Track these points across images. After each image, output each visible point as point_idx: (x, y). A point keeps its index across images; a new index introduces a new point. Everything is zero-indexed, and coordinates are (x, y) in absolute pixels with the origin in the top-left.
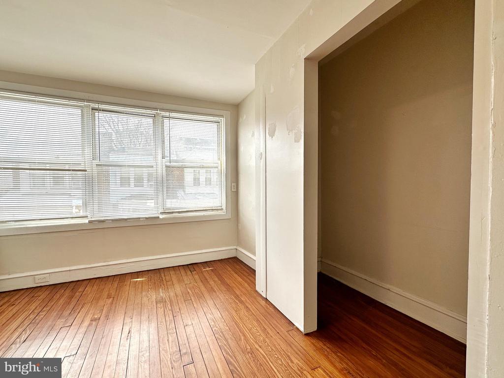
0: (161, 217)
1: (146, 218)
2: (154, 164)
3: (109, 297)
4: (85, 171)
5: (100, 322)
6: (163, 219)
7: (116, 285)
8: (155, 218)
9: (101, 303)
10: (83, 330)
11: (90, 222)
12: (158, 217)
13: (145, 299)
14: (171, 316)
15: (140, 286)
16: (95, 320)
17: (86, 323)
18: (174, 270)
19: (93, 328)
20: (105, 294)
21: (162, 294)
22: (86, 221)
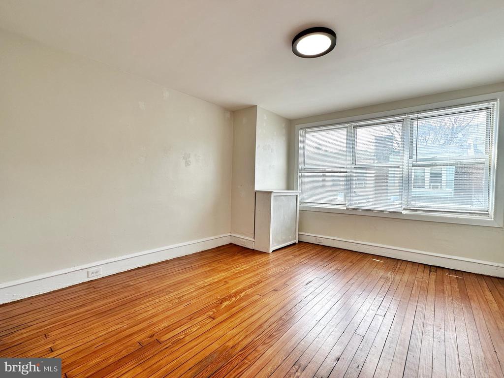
0: (404, 212)
1: (389, 212)
2: (400, 164)
3: (351, 262)
4: (346, 172)
5: (340, 272)
6: (406, 214)
7: (359, 257)
8: (398, 212)
9: (345, 263)
10: (329, 271)
11: (348, 209)
12: (401, 213)
13: (374, 273)
14: (386, 290)
15: (376, 264)
16: (337, 269)
17: (333, 269)
18: (412, 265)
19: (334, 272)
20: (350, 260)
21: (389, 274)
22: (345, 208)
